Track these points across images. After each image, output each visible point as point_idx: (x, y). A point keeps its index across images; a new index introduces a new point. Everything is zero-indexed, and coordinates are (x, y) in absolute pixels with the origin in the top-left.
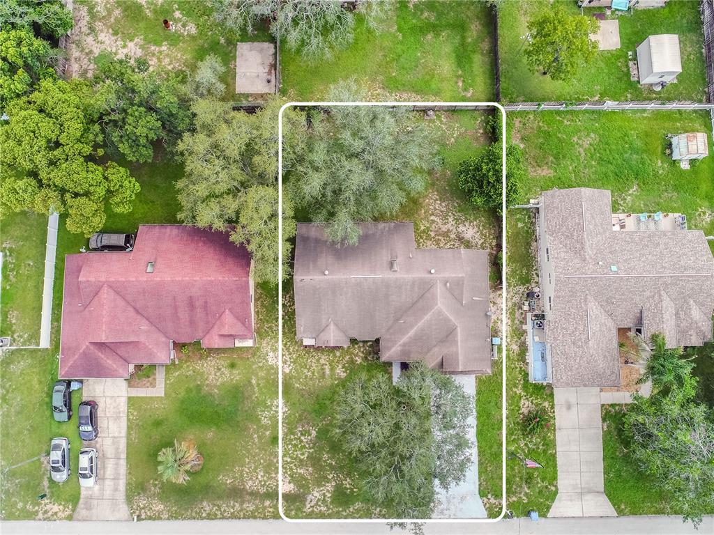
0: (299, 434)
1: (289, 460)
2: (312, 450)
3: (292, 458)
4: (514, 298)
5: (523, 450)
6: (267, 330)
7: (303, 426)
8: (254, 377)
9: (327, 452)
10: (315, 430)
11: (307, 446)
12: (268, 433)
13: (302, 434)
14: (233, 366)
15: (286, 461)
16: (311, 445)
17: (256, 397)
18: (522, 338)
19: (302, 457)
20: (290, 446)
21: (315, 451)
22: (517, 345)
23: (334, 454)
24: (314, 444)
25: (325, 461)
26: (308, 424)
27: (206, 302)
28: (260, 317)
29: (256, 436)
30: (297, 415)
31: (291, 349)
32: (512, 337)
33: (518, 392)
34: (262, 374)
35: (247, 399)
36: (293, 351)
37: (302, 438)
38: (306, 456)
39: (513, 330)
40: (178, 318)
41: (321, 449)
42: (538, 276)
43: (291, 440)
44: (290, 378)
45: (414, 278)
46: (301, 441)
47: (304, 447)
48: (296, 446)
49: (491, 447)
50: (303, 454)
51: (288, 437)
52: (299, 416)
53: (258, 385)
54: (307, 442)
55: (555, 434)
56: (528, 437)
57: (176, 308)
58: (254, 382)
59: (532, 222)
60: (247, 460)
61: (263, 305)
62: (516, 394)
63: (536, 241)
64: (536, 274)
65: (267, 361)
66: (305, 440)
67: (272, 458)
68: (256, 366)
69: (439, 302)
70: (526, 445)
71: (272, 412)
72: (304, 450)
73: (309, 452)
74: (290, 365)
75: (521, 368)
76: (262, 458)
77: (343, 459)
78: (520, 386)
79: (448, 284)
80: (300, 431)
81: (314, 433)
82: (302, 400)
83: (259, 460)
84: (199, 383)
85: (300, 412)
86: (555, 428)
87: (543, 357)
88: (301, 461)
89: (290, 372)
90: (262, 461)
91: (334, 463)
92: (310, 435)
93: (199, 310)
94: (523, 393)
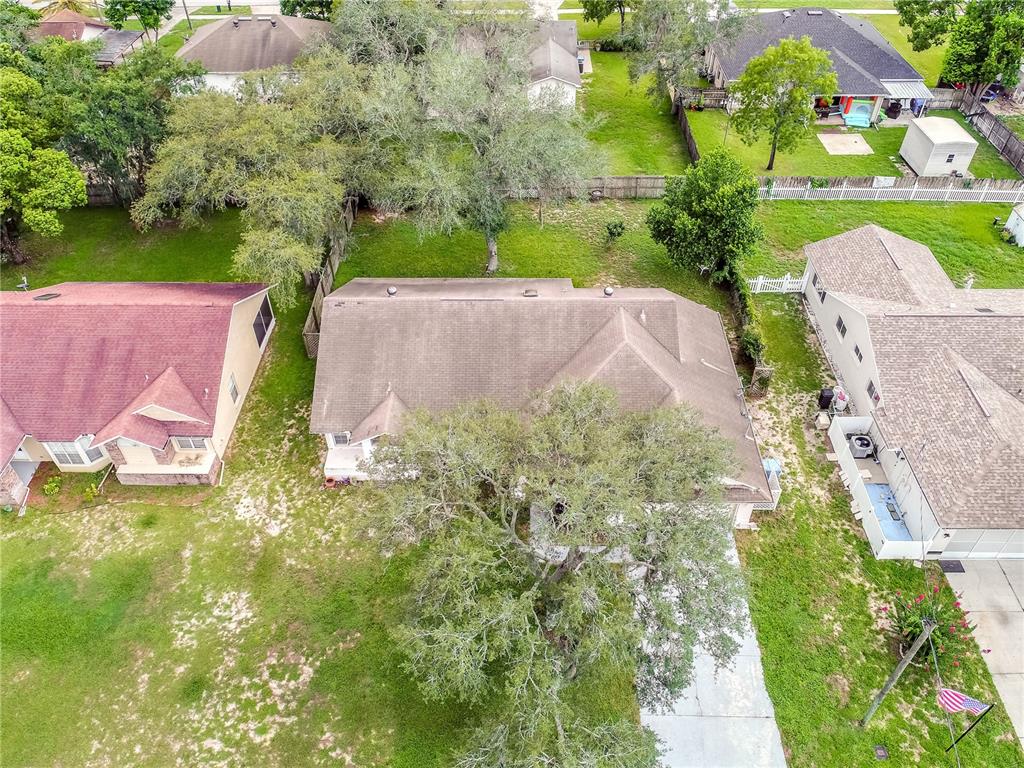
0: (266, 675)
1: (217, 746)
2: (294, 719)
3: (226, 741)
4: (794, 411)
5: (913, 730)
6: (252, 458)
7: (282, 654)
8: (190, 545)
9: (336, 727)
10: (311, 665)
11: (281, 707)
12: (181, 669)
13: (273, 675)
14: (148, 523)
15: (210, 750)
16: (293, 705)
17: (182, 587)
18: (831, 476)
19: (258, 740)
20: (231, 706)
21: (300, 722)
22: (823, 488)
23: (353, 733)
24: (302, 703)
25: (325, 753)
26: (297, 648)
27: (131, 352)
28: (245, 436)
29: (146, 677)
30: (274, 627)
31: (296, 490)
32: (807, 474)
33: (854, 582)
34: (213, 538)
35: (158, 590)
36: (300, 494)
37: (273, 684)
38: (271, 734)
39: (807, 463)
40: (61, 385)
41: (318, 717)
42: (834, 378)
43: (239, 689)
44: (280, 546)
45: (571, 303)
46: (268, 693)
47: (272, 710)
48: (250, 704)
49: (816, 720)
50: (262, 731)
51: (234, 682)
52: (280, 628)
53: (196, 560)
54: (282, 697)
55: (991, 685)
56: (916, 693)
57: (63, 363)
58: (187, 554)
59: (797, 310)
60: (96, 745)
61: (256, 419)
62: (851, 586)
63: (814, 332)
64: (829, 375)
65: (233, 513)
66: (278, 692)
67: (169, 739)
68: (204, 523)
69: (626, 337)
70: (918, 714)
71: (208, 621)
72: (269, 719)
73: (282, 725)
74: (283, 522)
75: (846, 532)
76: (141, 740)
77: (378, 748)
78: (857, 570)
79: (643, 316)
80: (269, 667)
81: (307, 673)
82: (295, 592)
83: (130, 746)
84: (53, 555)
85: (281, 621)
86: (986, 671)
87: (893, 512)
88: (253, 749)
89: (282, 535)
90: (138, 749)
91: (348, 759)
92: (295, 676)
93: (110, 368)
94: (868, 585)
